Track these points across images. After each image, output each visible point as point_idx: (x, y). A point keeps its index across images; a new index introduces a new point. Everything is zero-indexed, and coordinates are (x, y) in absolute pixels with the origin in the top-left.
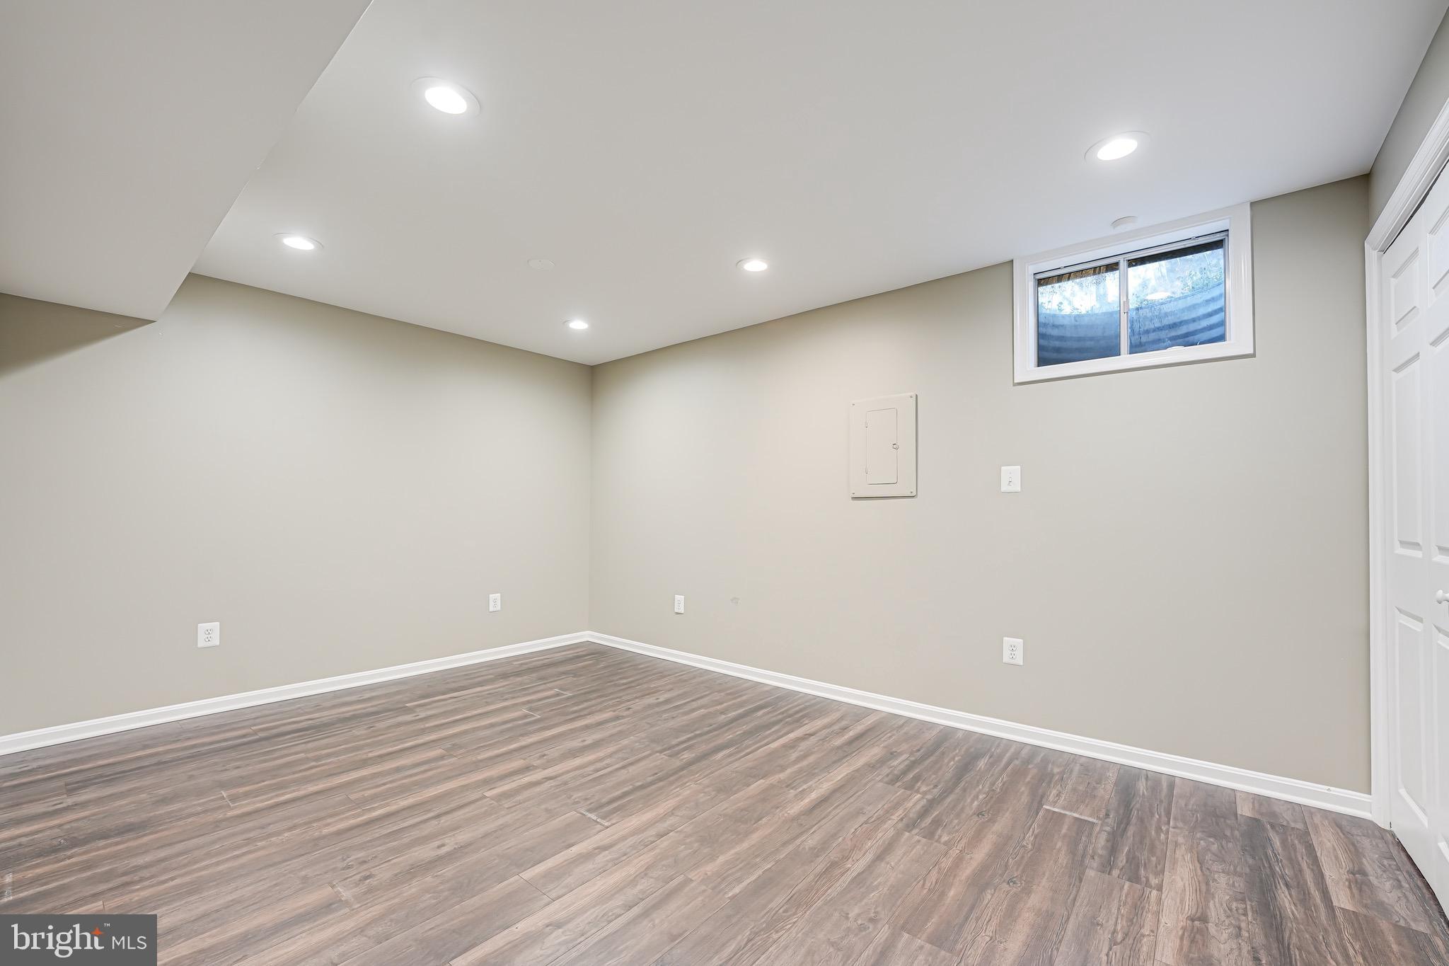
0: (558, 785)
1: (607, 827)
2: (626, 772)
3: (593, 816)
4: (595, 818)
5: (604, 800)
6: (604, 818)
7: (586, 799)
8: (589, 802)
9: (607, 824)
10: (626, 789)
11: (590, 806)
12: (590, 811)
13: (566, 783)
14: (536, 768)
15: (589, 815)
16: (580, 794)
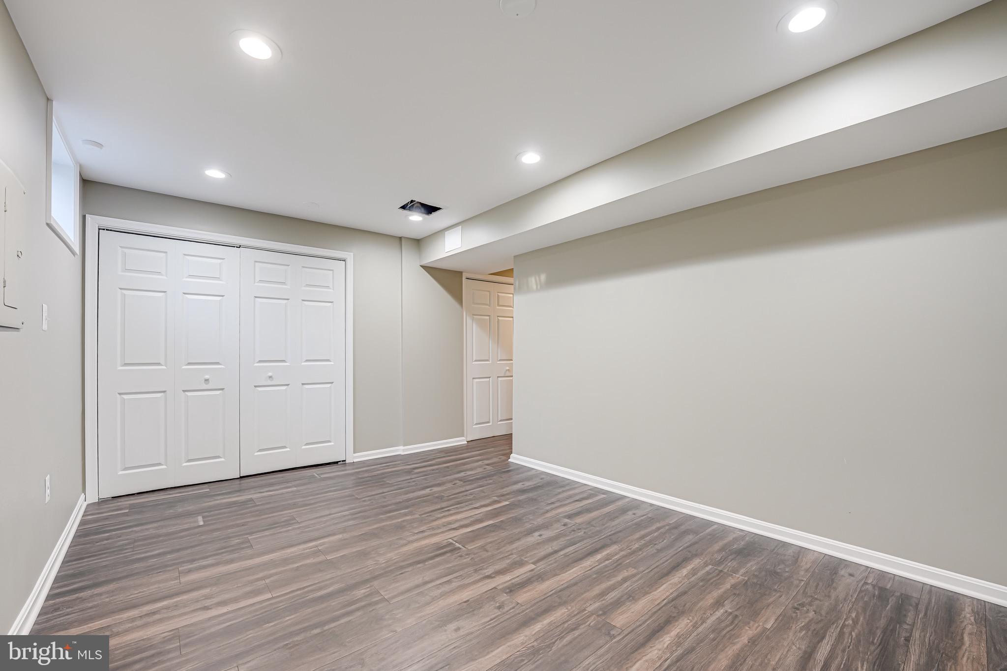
0: (481, 569)
1: (450, 538)
2: (425, 578)
3: (457, 545)
4: (457, 544)
5: (449, 555)
6: (451, 544)
7: (461, 556)
8: (459, 554)
9: (450, 540)
10: (431, 562)
11: (458, 551)
12: (459, 548)
13: (476, 571)
14: (503, 590)
15: (460, 546)
16: (465, 560)
